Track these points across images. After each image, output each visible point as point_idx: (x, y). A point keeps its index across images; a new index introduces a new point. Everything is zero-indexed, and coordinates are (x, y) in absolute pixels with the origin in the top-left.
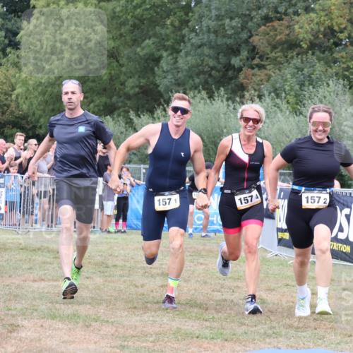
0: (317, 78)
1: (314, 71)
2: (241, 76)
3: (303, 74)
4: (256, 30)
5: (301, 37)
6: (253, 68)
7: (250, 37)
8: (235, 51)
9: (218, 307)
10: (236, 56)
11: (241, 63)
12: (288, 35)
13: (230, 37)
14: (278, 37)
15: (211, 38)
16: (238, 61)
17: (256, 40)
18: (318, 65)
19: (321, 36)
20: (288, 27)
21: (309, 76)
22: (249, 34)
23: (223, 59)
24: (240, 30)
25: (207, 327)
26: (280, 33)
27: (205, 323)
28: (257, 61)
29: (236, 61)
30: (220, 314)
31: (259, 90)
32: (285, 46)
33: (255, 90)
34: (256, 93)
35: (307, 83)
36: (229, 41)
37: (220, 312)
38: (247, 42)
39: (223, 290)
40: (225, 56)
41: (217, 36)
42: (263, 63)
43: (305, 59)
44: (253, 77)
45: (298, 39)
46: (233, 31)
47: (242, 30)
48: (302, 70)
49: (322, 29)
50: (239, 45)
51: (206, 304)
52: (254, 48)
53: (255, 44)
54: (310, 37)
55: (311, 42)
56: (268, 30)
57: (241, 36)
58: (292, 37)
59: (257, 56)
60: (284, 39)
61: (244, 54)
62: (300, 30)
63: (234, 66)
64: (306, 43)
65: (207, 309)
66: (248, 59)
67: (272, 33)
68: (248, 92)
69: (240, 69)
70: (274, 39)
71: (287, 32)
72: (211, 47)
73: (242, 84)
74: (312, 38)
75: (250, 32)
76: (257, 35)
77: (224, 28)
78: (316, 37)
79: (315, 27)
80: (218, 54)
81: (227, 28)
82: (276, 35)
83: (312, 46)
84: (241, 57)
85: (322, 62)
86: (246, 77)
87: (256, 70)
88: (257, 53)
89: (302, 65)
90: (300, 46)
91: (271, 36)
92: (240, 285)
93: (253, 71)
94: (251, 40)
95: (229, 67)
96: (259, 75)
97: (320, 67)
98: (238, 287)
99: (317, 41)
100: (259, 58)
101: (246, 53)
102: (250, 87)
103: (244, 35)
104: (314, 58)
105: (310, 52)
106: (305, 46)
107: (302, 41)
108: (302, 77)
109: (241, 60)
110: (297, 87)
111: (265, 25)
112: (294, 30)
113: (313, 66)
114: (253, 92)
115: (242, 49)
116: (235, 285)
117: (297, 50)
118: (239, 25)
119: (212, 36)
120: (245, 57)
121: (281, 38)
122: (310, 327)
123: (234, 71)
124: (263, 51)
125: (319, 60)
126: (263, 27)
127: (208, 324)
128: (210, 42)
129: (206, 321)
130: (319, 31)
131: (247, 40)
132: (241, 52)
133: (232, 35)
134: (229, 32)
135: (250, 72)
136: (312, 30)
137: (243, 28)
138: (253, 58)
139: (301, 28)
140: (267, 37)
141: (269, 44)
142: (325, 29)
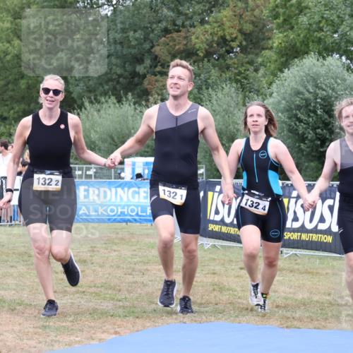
0: (213, 82)
1: (210, 76)
2: (146, 82)
3: (200, 79)
4: (157, 41)
5: (197, 46)
6: (156, 75)
7: (152, 47)
8: (139, 60)
9: (130, 288)
10: (140, 64)
11: (145, 71)
12: (186, 45)
13: (134, 47)
14: (177, 47)
15: (118, 48)
16: (143, 69)
17: (157, 50)
18: (213, 71)
19: (215, 45)
20: (186, 38)
21: (206, 81)
22: (151, 45)
23: (128, 67)
24: (143, 41)
25: (120, 307)
26: (179, 43)
27: (118, 303)
28: (159, 69)
29: (140, 69)
30: (132, 295)
31: (162, 94)
32: (184, 54)
33: (159, 95)
34: (160, 97)
35: (204, 87)
36: (133, 51)
37: (132, 293)
38: (149, 51)
39: (134, 273)
40: (130, 65)
41: (123, 47)
42: (164, 70)
43: (201, 66)
44: (156, 83)
45: (194, 48)
46: (136, 42)
47: (145, 41)
48: (199, 75)
49: (216, 39)
50: (143, 55)
51: (119, 286)
52: (156, 57)
53: (156, 53)
54: (205, 46)
55: (206, 51)
56: (168, 41)
57: (144, 46)
58: (189, 47)
59: (159, 64)
60: (182, 49)
61: (148, 62)
62: (197, 41)
63: (139, 73)
64: (202, 52)
65: (120, 291)
66: (151, 67)
67: (171, 44)
68: (152, 96)
69: (144, 76)
70: (174, 49)
71: (185, 43)
72: (118, 57)
73: (147, 89)
74: (207, 47)
75: (152, 43)
76: (158, 45)
77: (129, 40)
78: (211, 46)
79: (209, 37)
80: (125, 63)
81: (131, 39)
82: (175, 45)
83: (208, 54)
84: (145, 65)
85: (217, 68)
86: (149, 84)
87: (158, 77)
88: (159, 62)
89: (199, 71)
90: (197, 55)
91: (171, 46)
92: (149, 268)
93: (156, 78)
94: (153, 50)
95: (134, 74)
96: (162, 81)
97: (215, 73)
98: (147, 270)
99: (212, 50)
100: (161, 66)
101: (149, 61)
102: (154, 92)
103: (147, 46)
104: (210, 65)
105: (206, 59)
106: (201, 54)
107: (198, 50)
108: (199, 82)
109: (145, 68)
110: (196, 91)
111: (165, 37)
112: (191, 40)
113: (209, 72)
114: (156, 96)
115: (145, 57)
116: (145, 268)
117: (194, 58)
118: (142, 37)
119: (119, 47)
120: (148, 66)
121: (179, 48)
122: (212, 303)
123: (139, 78)
124: (164, 60)
125: (214, 66)
126: (163, 39)
127: (121, 304)
128: (117, 53)
129: (120, 301)
130: (213, 41)
131: (149, 50)
132: (145, 60)
133: (136, 45)
134: (133, 43)
135: (153, 78)
136: (207, 40)
137: (146, 39)
138: (156, 66)
139: (197, 38)
140: (167, 47)
141: (170, 54)
142: (218, 39)
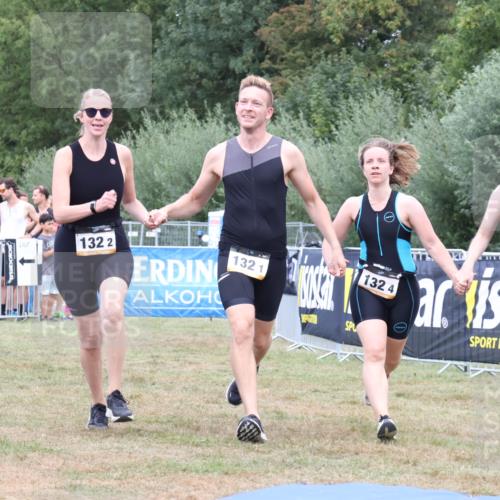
0: (356, 88)
1: (351, 77)
3: (335, 82)
4: (264, 19)
5: (330, 27)
7: (256, 29)
8: (235, 50)
9: (215, 426)
10: (236, 56)
11: (244, 67)
12: (311, 25)
13: (226, 28)
14: (298, 29)
15: (200, 30)
16: (240, 64)
17: (264, 32)
18: (356, 67)
19: (360, 26)
20: (312, 13)
21: (344, 85)
22: (254, 24)
23: (217, 61)
24: (241, 18)
25: (197, 456)
26: (301, 23)
27: (195, 449)
28: (266, 64)
29: (236, 64)
30: (217, 436)
32: (308, 41)
35: (341, 96)
36: (225, 35)
37: (217, 432)
38: (251, 35)
40: (220, 57)
41: (208, 28)
42: (276, 67)
43: (336, 60)
45: (326, 30)
46: (230, 20)
47: (245, 18)
48: (333, 76)
49: (361, 15)
50: (242, 41)
51: (196, 422)
52: (263, 44)
53: (263, 38)
54: (343, 27)
55: (345, 35)
56: (282, 18)
57: (243, 26)
58: (318, 28)
59: (268, 56)
60: (305, 31)
61: (249, 53)
62: (329, 17)
63: (234, 71)
64: (339, 38)
65: (198, 429)
66: (254, 61)
67: (287, 23)
69: (243, 75)
70: (292, 31)
71: (310, 21)
72: (200, 44)
74: (347, 29)
75: (256, 21)
76: (266, 25)
77: (218, 16)
78: (353, 27)
79: (351, 13)
80: (211, 54)
81: (222, 15)
82: (294, 26)
83: (348, 41)
84: (244, 57)
85: (362, 64)
88: (267, 53)
89: (333, 69)
90: (330, 41)
91: (287, 27)
94: (257, 33)
95: (227, 73)
97: (358, 72)
99: (354, 34)
100: (270, 59)
101: (251, 51)
103: (248, 26)
104: (351, 58)
105: (344, 49)
106: (336, 41)
107: (332, 34)
108: (333, 86)
109: (244, 63)
110: (327, 101)
111: (277, 11)
112: (320, 18)
113: (349, 70)
115: (245, 45)
117: (325, 47)
118: (240, 11)
119: (201, 28)
120: (250, 59)
121: (302, 30)
122: (348, 451)
123: (235, 79)
124: (276, 50)
125: (358, 60)
126: (275, 14)
127: (199, 450)
128: (198, 37)
129: (197, 446)
130: (357, 19)
131: (251, 32)
132: (245, 50)
133: (229, 25)
134: (225, 22)
136: (346, 16)
137: (246, 15)
138: (262, 60)
139: (330, 14)
140: (281, 28)
141: (285, 39)
142: (365, 15)
